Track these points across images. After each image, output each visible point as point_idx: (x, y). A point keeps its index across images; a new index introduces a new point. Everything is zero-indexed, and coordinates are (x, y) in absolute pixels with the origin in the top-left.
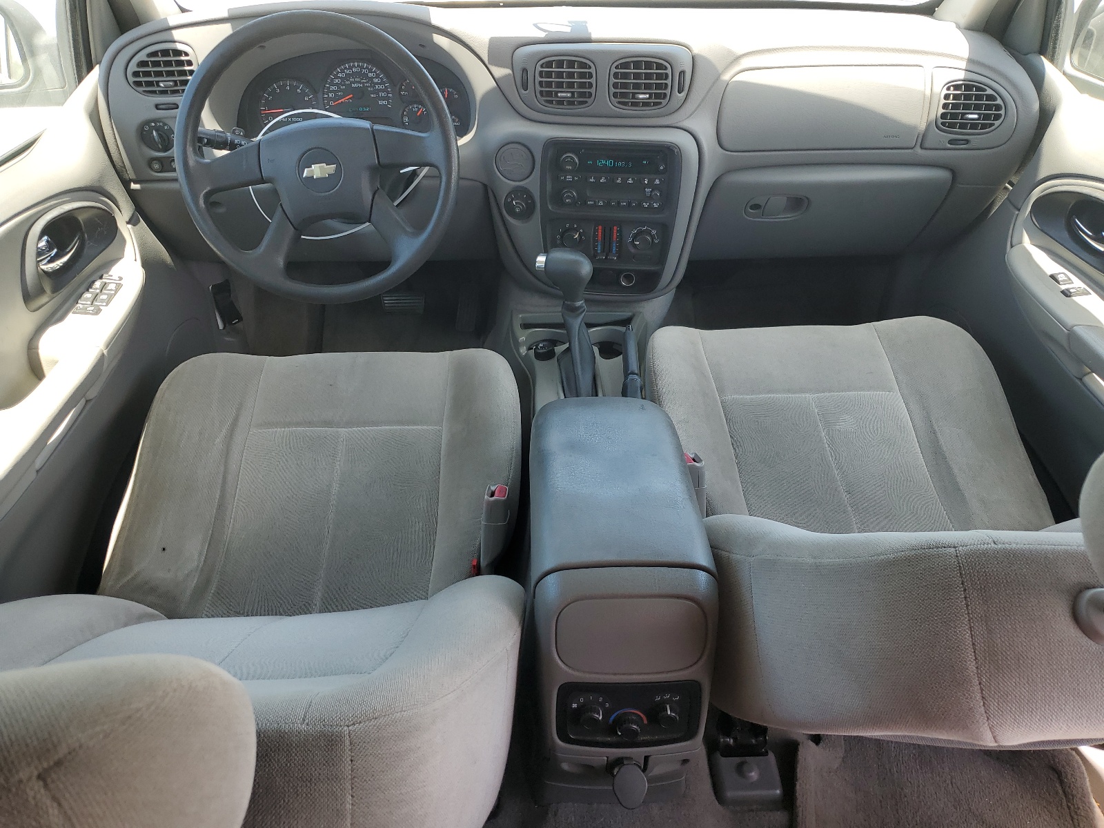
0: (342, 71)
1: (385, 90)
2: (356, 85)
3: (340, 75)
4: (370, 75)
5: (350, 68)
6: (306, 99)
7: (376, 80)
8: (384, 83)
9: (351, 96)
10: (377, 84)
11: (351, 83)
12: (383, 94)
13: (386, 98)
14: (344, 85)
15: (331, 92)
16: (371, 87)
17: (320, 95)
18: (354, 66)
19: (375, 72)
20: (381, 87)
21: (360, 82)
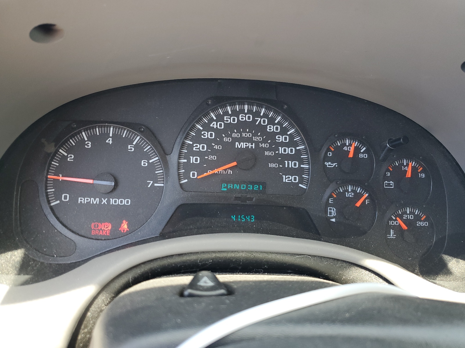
0: (220, 118)
1: (296, 157)
2: (243, 145)
3: (214, 125)
4: (271, 129)
5: (235, 113)
6: (144, 163)
7: (281, 139)
8: (295, 144)
9: (235, 164)
10: (282, 144)
11: (235, 140)
12: (292, 164)
13: (299, 172)
14: (221, 142)
15: (195, 154)
16: (269, 149)
17: (173, 158)
18: (242, 111)
19: (279, 123)
20: (288, 151)
21: (249, 140)
